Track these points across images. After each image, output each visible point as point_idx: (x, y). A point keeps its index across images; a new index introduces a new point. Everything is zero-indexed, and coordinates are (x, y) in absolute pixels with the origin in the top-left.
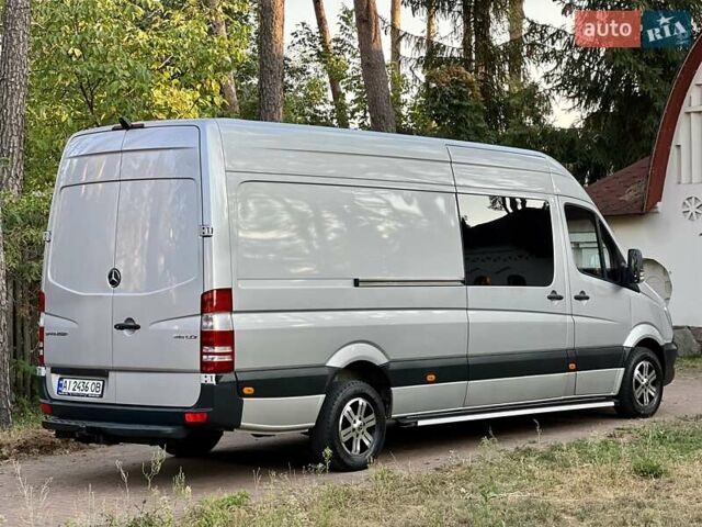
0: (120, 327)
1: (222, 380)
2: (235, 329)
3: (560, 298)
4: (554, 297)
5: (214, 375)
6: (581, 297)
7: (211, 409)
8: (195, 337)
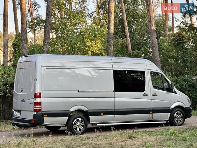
0: (22, 101)
1: (38, 113)
2: (42, 102)
3: (147, 95)
4: (145, 95)
6: (155, 95)
7: (35, 120)
8: (33, 104)
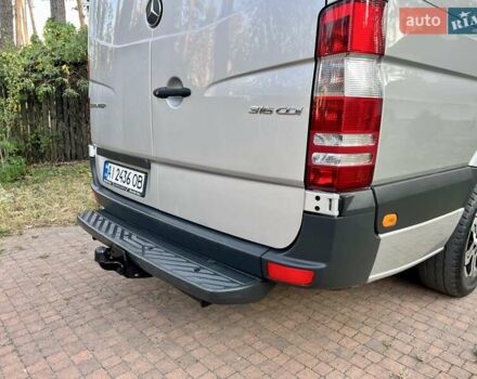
0: (162, 94)
2: (384, 97)
7: (323, 266)
8: (298, 112)
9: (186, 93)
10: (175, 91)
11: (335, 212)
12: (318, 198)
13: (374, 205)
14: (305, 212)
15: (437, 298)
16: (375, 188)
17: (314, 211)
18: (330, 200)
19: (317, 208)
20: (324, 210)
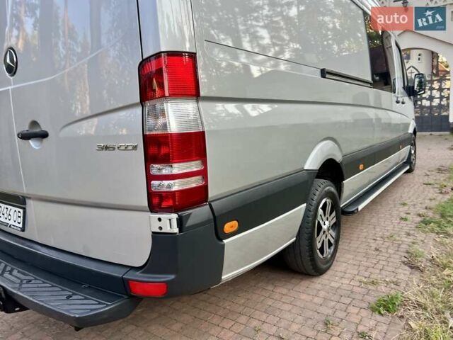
0: (25, 136)
1: (190, 223)
2: (206, 129)
4: (397, 101)
5: (174, 216)
6: (403, 103)
7: (172, 277)
8: (135, 148)
9: (44, 135)
10: (35, 134)
11: (176, 230)
12: (160, 220)
13: (212, 217)
14: (153, 232)
15: (302, 279)
16: (212, 204)
17: (159, 231)
18: (170, 220)
19: (161, 228)
20: (166, 229)
